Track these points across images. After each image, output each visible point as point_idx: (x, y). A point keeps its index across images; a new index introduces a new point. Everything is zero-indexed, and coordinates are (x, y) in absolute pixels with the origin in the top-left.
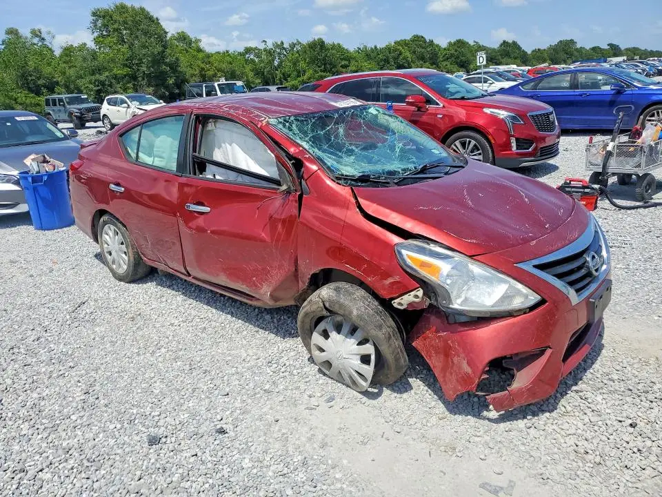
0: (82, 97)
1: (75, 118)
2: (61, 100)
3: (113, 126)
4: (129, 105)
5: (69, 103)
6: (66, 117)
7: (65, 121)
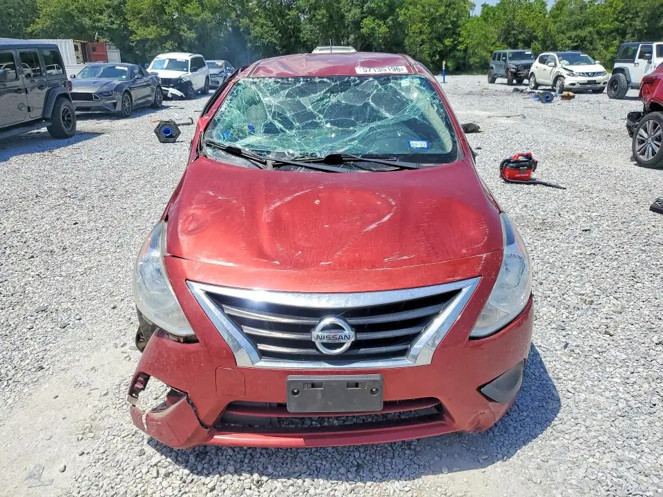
0: (526, 53)
1: (510, 74)
2: (505, 55)
3: (537, 85)
4: (556, 64)
5: (510, 59)
6: (503, 72)
7: (502, 76)
